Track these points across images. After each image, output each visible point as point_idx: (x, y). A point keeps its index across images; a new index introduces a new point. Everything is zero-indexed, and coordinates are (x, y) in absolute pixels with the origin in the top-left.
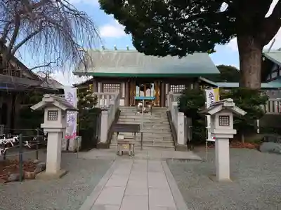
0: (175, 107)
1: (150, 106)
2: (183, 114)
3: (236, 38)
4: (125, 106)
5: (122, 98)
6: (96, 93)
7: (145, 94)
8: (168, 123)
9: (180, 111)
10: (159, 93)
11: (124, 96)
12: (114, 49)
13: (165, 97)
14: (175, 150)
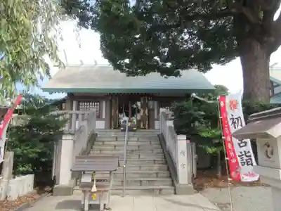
0: (170, 127)
2: (184, 137)
4: (105, 129)
5: (103, 120)
6: (71, 112)
8: (160, 151)
9: (179, 133)
11: (104, 117)
14: (175, 193)
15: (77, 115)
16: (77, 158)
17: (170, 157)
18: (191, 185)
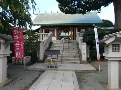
0: (80, 40)
1: (68, 40)
2: (85, 43)
3: (113, 3)
6: (42, 34)
7: (66, 34)
8: (77, 48)
9: (84, 42)
10: (73, 33)
11: (55, 35)
12: (51, 13)
13: (76, 35)
14: (81, 64)
15: (45, 35)
16: (45, 51)
17: (80, 51)
18: (87, 61)
